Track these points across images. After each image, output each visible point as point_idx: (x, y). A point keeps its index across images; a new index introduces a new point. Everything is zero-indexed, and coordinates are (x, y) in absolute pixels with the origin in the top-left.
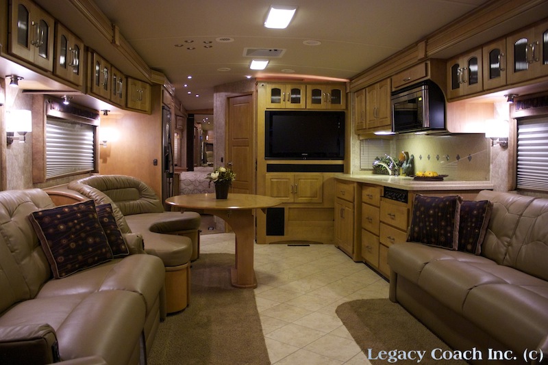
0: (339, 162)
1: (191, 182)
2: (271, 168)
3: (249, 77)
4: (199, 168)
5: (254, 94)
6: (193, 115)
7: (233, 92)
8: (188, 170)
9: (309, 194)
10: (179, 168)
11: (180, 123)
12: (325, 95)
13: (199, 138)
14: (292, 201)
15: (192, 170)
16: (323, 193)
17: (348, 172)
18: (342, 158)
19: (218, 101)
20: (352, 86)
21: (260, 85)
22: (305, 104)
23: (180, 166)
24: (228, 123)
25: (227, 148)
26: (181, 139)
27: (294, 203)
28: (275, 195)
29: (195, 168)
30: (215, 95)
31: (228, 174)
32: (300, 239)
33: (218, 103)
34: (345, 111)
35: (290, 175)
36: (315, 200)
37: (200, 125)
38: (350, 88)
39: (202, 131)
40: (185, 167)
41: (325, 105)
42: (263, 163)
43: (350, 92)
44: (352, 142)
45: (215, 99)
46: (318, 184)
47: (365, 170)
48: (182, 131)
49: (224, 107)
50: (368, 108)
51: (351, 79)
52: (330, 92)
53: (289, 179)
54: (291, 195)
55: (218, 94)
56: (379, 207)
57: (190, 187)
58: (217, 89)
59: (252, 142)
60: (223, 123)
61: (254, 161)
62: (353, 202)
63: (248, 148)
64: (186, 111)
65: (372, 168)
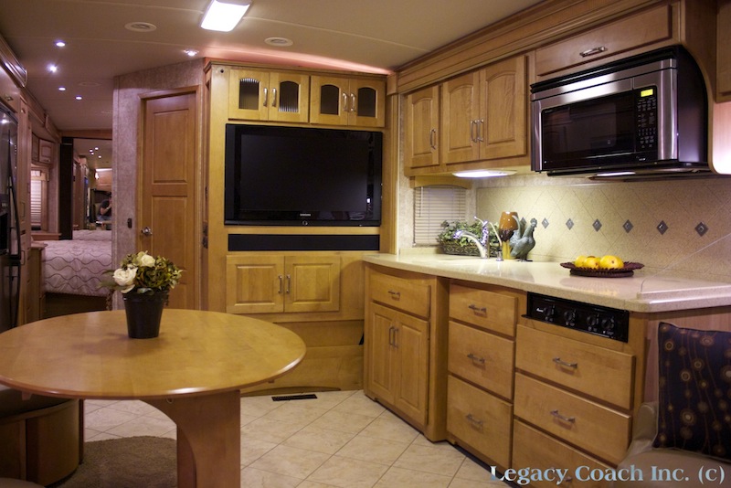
0: (372, 231)
1: (66, 264)
2: (236, 243)
3: (192, 54)
4: (82, 233)
5: (201, 91)
6: (70, 140)
7: (154, 87)
8: (61, 238)
9: (313, 295)
10: (45, 234)
11: (45, 152)
12: (347, 97)
13: (83, 181)
14: (279, 308)
15: (69, 237)
16: (340, 292)
17: (389, 249)
18: (377, 223)
19: (124, 105)
20: (402, 81)
21: (215, 70)
22: (306, 113)
23: (47, 230)
24: (143, 150)
25: (140, 199)
26: (48, 182)
27: (284, 313)
28: (246, 299)
29: (75, 233)
30: (116, 93)
31: (161, 272)
32: (297, 385)
33: (123, 109)
34: (383, 131)
35: (276, 257)
36: (325, 305)
37: (84, 160)
38: (398, 87)
39: (87, 170)
40: (57, 233)
41: (345, 118)
42: (220, 231)
43: (397, 94)
44: (399, 191)
45: (115, 102)
46: (332, 275)
47: (422, 246)
48: (50, 167)
49: (135, 118)
50: (446, 123)
51: (398, 69)
52: (356, 94)
53: (274, 265)
54: (279, 297)
55: (122, 92)
56: (513, 338)
57: (63, 273)
58: (121, 81)
59: (194, 190)
60: (133, 149)
61: (199, 229)
62: (428, 318)
63: (185, 200)
64: (59, 131)
65: (435, 242)
